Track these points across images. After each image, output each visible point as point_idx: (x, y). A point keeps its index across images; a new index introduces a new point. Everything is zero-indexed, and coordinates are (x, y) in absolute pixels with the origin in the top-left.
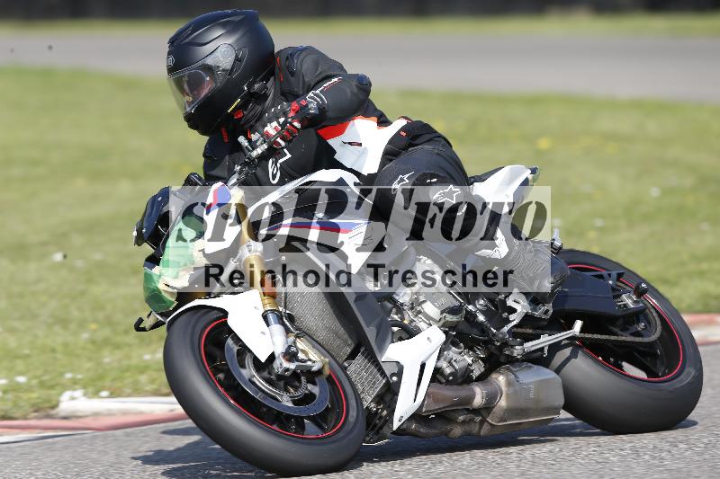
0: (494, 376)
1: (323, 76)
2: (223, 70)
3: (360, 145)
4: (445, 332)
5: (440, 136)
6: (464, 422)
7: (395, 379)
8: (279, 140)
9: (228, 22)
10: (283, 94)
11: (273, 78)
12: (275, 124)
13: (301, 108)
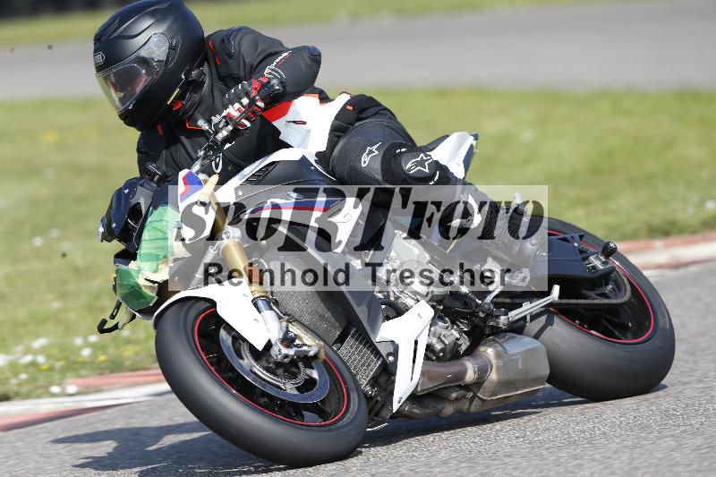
0: (482, 349)
2: (159, 61)
3: (304, 123)
4: (433, 307)
6: (457, 399)
7: (391, 358)
8: (243, 120)
9: (156, 10)
10: (221, 78)
11: (206, 64)
12: (237, 105)
13: (263, 86)
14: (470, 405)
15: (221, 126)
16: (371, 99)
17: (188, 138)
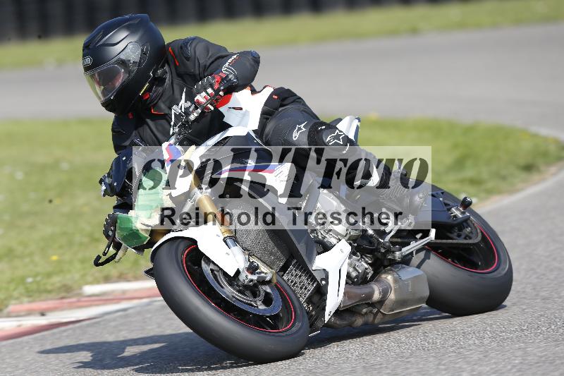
0: (383, 276)
1: (215, 57)
2: (134, 63)
3: (241, 109)
4: (350, 244)
5: (300, 98)
6: (366, 313)
7: (323, 282)
9: (129, 25)
10: (179, 75)
11: (166, 65)
12: (204, 94)
13: (223, 79)
14: (374, 318)
15: (191, 110)
16: (289, 91)
17: (152, 120)
